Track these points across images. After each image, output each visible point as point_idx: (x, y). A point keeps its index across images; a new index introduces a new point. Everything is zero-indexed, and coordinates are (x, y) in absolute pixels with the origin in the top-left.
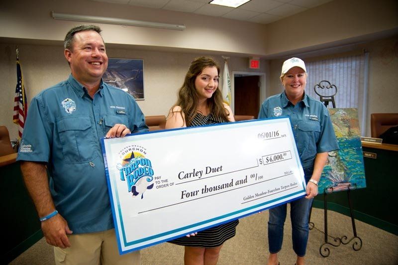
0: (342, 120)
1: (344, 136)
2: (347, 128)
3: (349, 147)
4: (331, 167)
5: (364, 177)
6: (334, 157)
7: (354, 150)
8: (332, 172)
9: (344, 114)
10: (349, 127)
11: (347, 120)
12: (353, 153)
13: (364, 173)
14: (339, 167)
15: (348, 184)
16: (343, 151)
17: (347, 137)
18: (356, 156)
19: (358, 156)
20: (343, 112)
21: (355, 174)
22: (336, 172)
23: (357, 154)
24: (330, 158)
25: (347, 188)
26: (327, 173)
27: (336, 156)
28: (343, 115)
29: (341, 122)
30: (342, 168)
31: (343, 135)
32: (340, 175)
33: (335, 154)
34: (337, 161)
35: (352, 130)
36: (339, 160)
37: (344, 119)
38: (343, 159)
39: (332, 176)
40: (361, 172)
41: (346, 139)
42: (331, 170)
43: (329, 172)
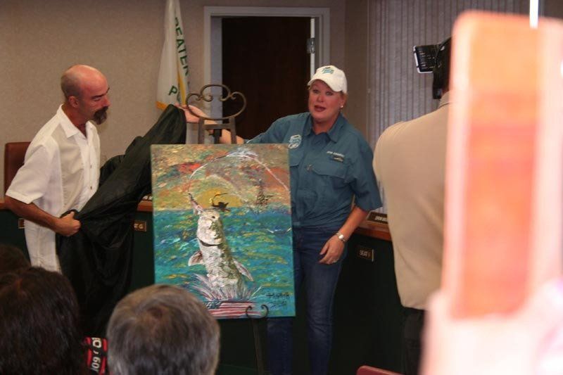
0: (243, 169)
1: (245, 203)
2: (255, 189)
3: (258, 227)
4: (204, 266)
5: (292, 294)
6: (215, 248)
7: (271, 233)
8: (206, 277)
9: (251, 156)
10: (261, 185)
11: (257, 170)
12: (267, 240)
13: (292, 286)
14: (226, 268)
15: (246, 305)
16: (241, 234)
17: (252, 206)
18: (274, 247)
19: (280, 247)
20: (249, 153)
21: (269, 285)
22: (216, 280)
23: (277, 244)
24: (206, 247)
25: (244, 314)
26: (195, 279)
27: (220, 246)
28: (249, 159)
29: (241, 174)
30: (233, 271)
31: (241, 201)
32: (228, 285)
33: (218, 242)
34: (222, 256)
35: (267, 191)
36: (228, 254)
37: (250, 168)
38: (239, 253)
39: (205, 286)
40: (285, 281)
41: (251, 209)
42: (204, 273)
43: (201, 278)
